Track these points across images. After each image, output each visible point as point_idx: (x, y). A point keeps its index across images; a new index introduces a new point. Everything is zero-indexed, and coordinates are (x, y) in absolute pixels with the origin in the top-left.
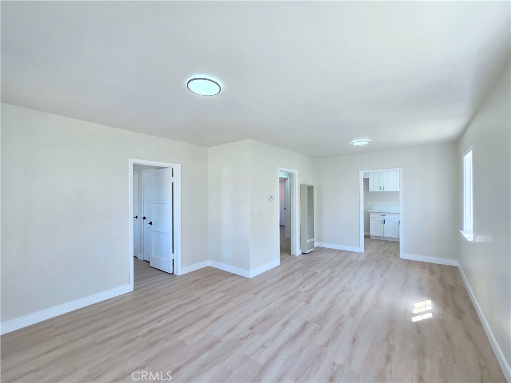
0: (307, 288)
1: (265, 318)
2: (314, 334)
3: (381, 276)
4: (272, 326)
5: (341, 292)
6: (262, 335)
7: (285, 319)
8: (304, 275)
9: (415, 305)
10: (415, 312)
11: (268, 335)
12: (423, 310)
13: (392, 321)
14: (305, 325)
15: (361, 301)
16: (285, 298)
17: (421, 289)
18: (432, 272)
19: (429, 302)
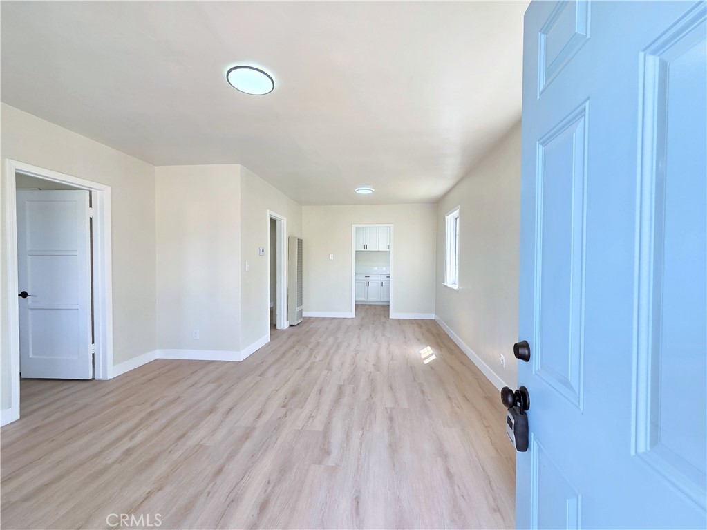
0: (319, 357)
1: (294, 393)
2: (354, 393)
3: (383, 335)
4: (307, 399)
5: (356, 354)
6: (302, 408)
7: (316, 388)
8: (307, 346)
9: (421, 352)
10: (423, 357)
11: (309, 407)
12: (428, 354)
13: (411, 367)
14: (340, 389)
15: (378, 358)
16: (301, 371)
17: (418, 339)
18: (420, 326)
19: (429, 348)
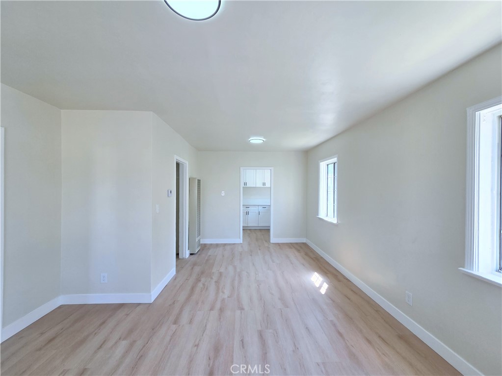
2: (276, 342)
5: (258, 286)
7: (237, 338)
14: (261, 337)
16: (215, 313)
